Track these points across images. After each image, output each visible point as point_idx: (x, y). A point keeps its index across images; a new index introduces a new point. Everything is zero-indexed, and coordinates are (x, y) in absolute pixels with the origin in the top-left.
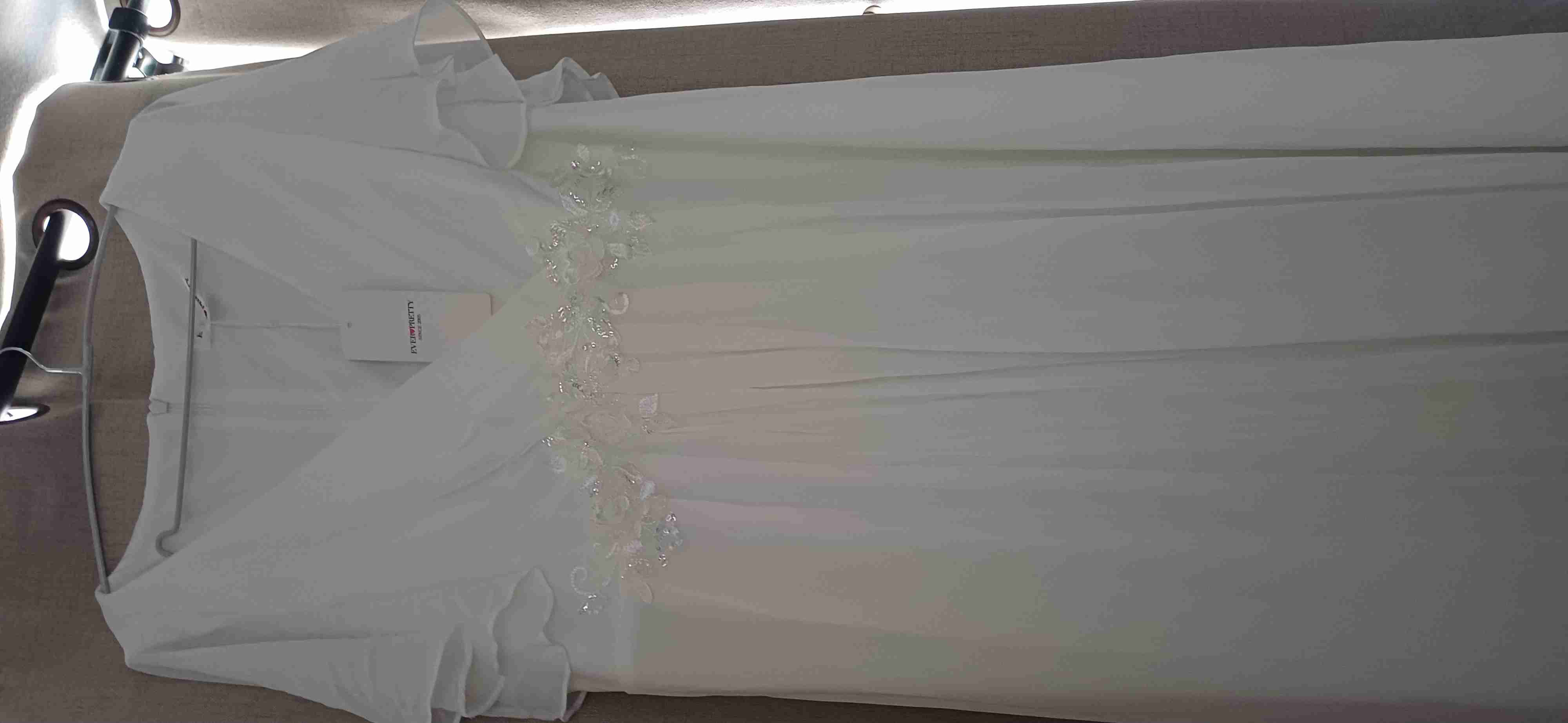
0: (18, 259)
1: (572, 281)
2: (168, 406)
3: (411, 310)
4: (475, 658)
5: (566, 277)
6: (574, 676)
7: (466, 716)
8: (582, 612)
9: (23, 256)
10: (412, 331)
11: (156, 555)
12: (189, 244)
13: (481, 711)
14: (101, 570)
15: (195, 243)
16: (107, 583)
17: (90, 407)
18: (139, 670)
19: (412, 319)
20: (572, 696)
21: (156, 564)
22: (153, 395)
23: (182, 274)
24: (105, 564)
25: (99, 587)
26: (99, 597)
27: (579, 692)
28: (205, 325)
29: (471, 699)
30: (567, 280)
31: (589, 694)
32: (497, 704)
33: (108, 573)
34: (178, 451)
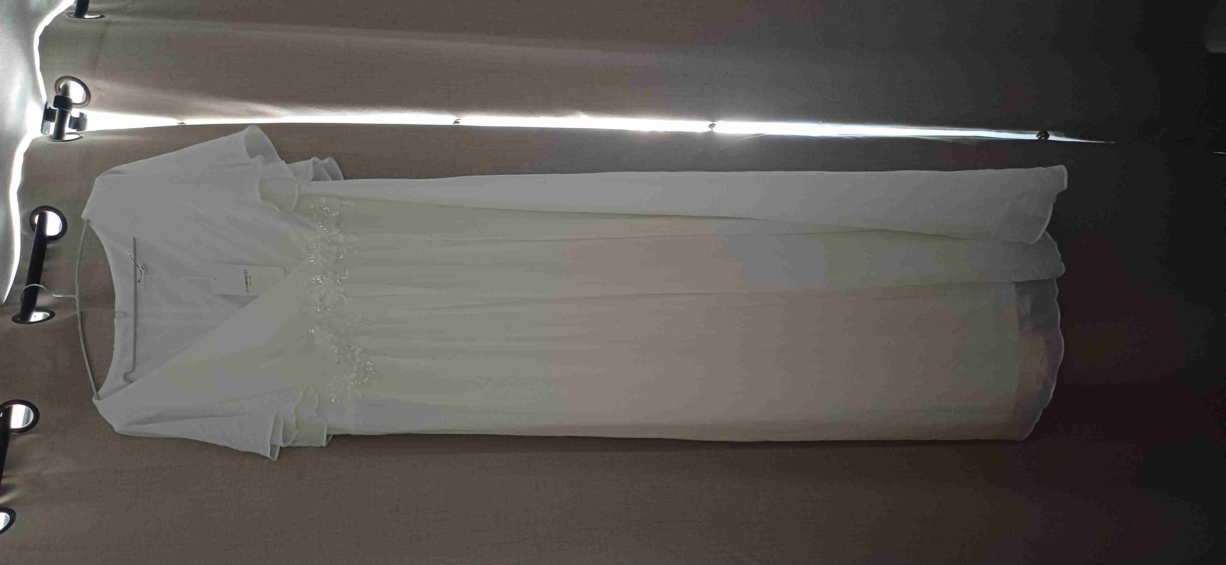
0: (22, 235)
1: (322, 263)
2: (125, 314)
3: (246, 273)
4: (285, 422)
5: (320, 262)
6: (329, 429)
7: (283, 446)
8: (331, 403)
9: (25, 233)
10: (246, 282)
11: (123, 382)
12: (132, 239)
13: (289, 444)
14: (94, 390)
15: (134, 239)
16: (98, 395)
17: (81, 313)
18: (122, 433)
19: (246, 278)
20: (328, 436)
21: (123, 387)
22: (116, 309)
23: (128, 253)
24: (96, 387)
25: (94, 397)
26: (95, 401)
27: (330, 435)
28: (142, 277)
29: (285, 440)
30: (320, 263)
31: (334, 436)
32: (295, 441)
33: (97, 391)
34: (132, 336)
